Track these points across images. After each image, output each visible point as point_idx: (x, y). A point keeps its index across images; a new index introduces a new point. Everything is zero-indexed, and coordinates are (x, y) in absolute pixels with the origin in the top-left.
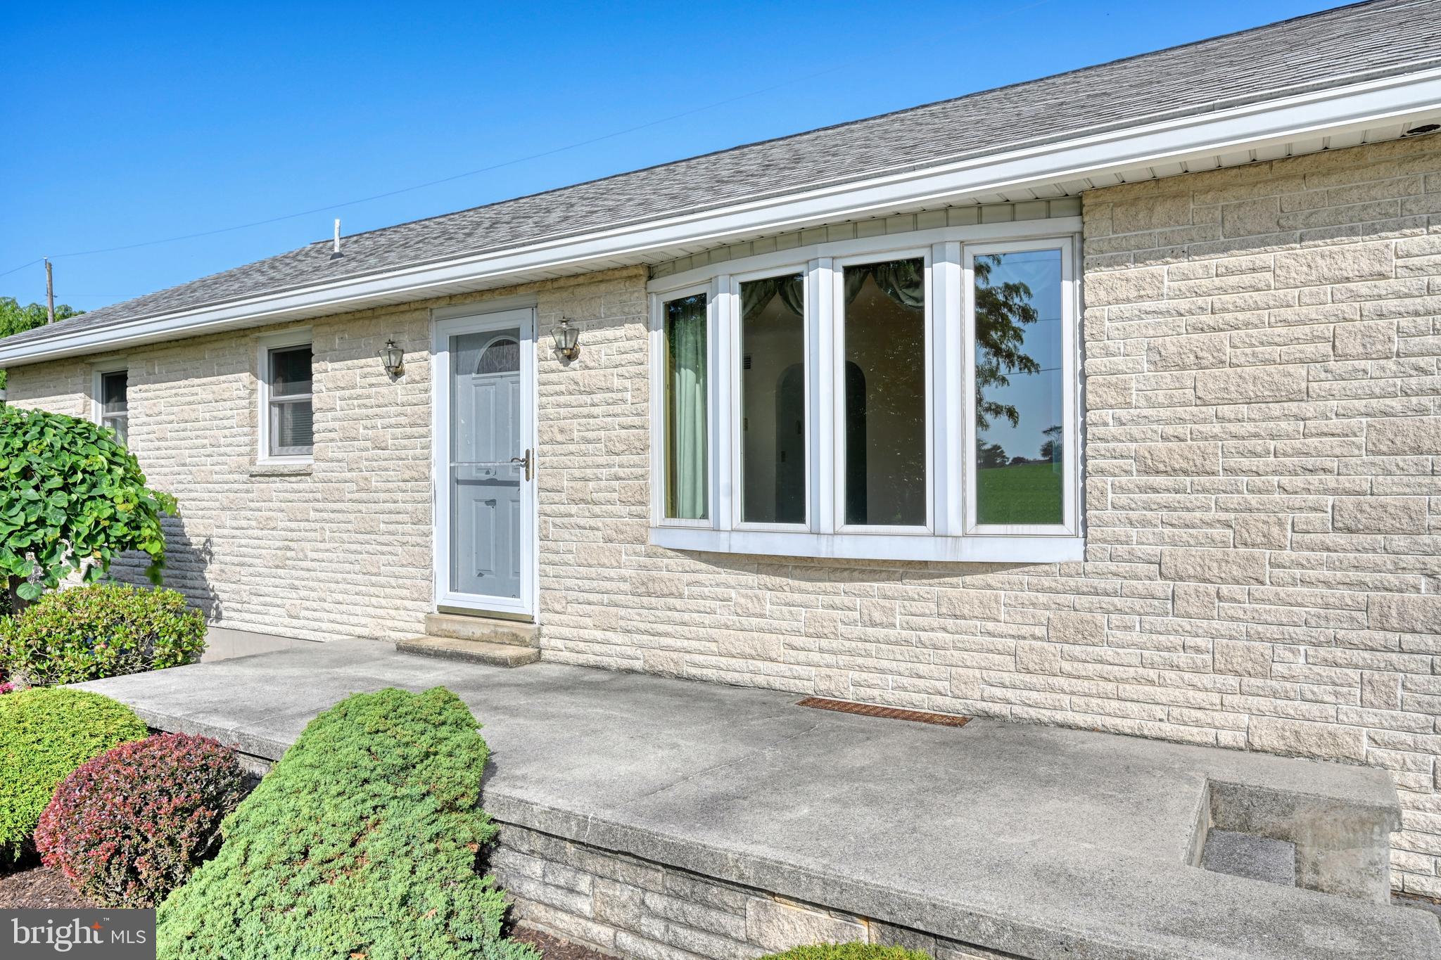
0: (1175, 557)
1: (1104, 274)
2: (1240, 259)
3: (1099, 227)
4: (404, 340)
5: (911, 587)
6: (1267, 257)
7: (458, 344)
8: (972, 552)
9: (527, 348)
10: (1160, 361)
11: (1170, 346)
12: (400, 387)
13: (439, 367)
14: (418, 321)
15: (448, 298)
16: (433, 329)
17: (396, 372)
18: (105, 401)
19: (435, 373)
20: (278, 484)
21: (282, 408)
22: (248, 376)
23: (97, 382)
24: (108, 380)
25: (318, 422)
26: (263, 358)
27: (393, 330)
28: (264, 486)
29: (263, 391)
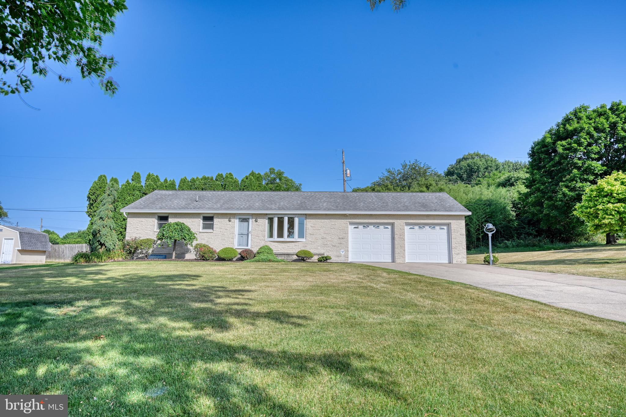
0: (313, 241)
1: (308, 220)
2: (316, 220)
3: (307, 217)
4: (232, 217)
5: (292, 244)
6: (318, 220)
7: (239, 219)
8: (298, 240)
9: (250, 220)
10: (311, 227)
11: (312, 225)
12: (230, 223)
13: (237, 221)
14: (234, 215)
15: (239, 214)
16: (236, 216)
17: (230, 221)
18: (158, 220)
19: (236, 222)
20: (206, 234)
21: (203, 224)
22: (200, 219)
23: (157, 217)
24: (159, 217)
25: (215, 226)
26: (202, 217)
27: (230, 216)
28: (203, 234)
29: (201, 221)
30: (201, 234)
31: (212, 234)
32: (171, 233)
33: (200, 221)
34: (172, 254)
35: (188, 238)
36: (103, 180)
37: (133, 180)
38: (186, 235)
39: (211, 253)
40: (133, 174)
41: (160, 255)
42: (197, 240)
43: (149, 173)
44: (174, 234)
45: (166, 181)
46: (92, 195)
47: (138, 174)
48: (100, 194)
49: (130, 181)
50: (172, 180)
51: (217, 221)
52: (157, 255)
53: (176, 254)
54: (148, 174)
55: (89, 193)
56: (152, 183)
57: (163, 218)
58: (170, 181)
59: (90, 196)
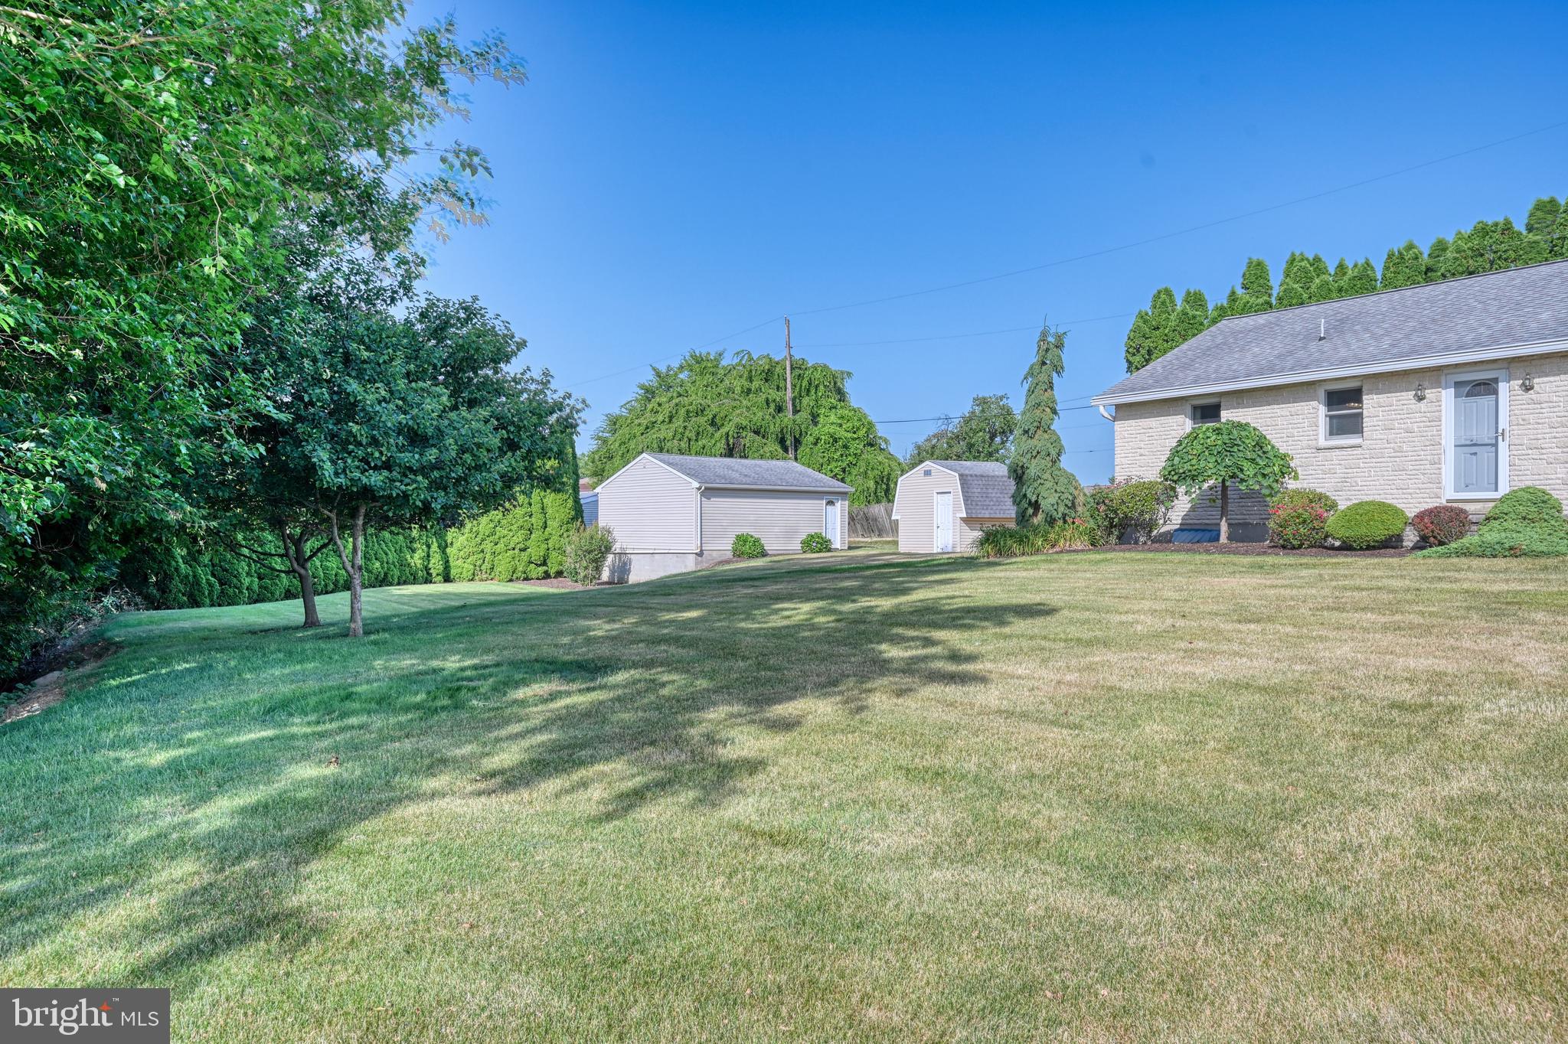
4: (1426, 384)
7: (1458, 385)
9: (1503, 387)
12: (1422, 405)
13: (1447, 396)
14: (1435, 375)
15: (1457, 365)
16: (1443, 379)
17: (1421, 399)
18: (1194, 419)
19: (1445, 398)
20: (1337, 452)
21: (1331, 417)
22: (1314, 403)
23: (1189, 410)
24: (1195, 408)
25: (1367, 422)
26: (1322, 395)
27: (1418, 380)
28: (1328, 454)
29: (1322, 410)
30: (1321, 454)
31: (1359, 451)
32: (1194, 462)
33: (1317, 412)
34: (1219, 525)
35: (1251, 473)
36: (1163, 303)
37: (1245, 287)
38: (1246, 465)
39: (1304, 522)
40: (1244, 269)
41: (1203, 530)
42: (1296, 478)
43: (1293, 254)
44: (1202, 464)
45: (1341, 268)
46: (1134, 355)
47: (1259, 264)
48: (1156, 348)
49: (1240, 292)
50: (1361, 261)
51: (1372, 404)
52: (1197, 530)
53: (1230, 525)
54: (1288, 257)
55: (1127, 351)
56: (1296, 286)
57: (1207, 410)
58: (1355, 266)
59: (1131, 359)
